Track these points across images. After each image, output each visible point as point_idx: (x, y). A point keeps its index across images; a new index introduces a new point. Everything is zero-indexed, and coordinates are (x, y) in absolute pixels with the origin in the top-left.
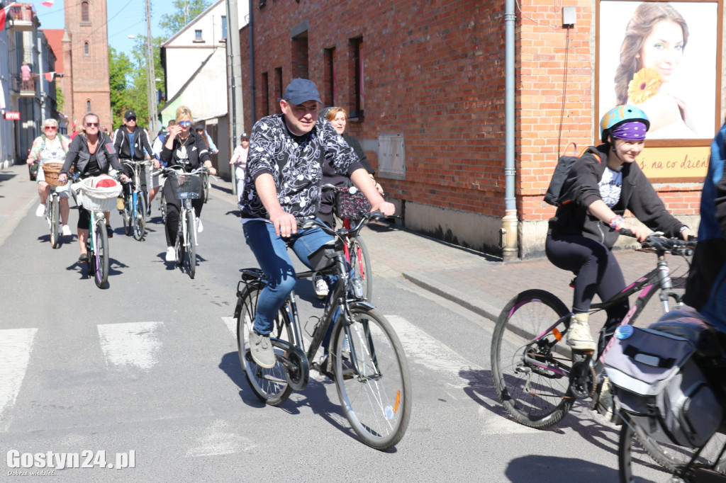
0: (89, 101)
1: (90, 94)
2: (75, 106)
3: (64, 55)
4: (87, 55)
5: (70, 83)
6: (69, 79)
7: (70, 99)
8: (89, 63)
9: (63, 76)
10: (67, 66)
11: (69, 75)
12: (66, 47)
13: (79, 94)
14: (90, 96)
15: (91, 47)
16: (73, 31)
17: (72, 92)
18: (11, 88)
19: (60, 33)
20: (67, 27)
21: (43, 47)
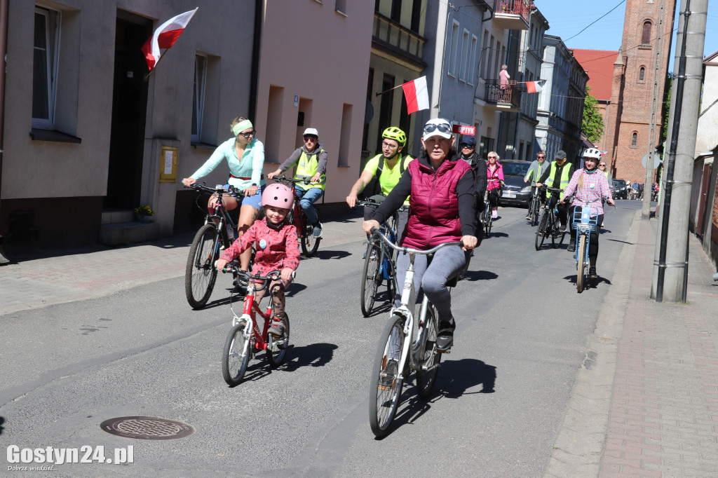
0: (635, 134)
1: (639, 126)
2: (619, 138)
3: (614, 80)
4: (641, 81)
5: (616, 112)
6: (616, 107)
7: (614, 129)
8: (642, 91)
9: (609, 103)
10: (616, 92)
11: (617, 102)
12: (618, 71)
13: (626, 124)
14: (637, 128)
15: (647, 71)
16: (630, 54)
17: (619, 122)
18: (483, 97)
19: (614, 54)
20: (623, 50)
21: (561, 60)
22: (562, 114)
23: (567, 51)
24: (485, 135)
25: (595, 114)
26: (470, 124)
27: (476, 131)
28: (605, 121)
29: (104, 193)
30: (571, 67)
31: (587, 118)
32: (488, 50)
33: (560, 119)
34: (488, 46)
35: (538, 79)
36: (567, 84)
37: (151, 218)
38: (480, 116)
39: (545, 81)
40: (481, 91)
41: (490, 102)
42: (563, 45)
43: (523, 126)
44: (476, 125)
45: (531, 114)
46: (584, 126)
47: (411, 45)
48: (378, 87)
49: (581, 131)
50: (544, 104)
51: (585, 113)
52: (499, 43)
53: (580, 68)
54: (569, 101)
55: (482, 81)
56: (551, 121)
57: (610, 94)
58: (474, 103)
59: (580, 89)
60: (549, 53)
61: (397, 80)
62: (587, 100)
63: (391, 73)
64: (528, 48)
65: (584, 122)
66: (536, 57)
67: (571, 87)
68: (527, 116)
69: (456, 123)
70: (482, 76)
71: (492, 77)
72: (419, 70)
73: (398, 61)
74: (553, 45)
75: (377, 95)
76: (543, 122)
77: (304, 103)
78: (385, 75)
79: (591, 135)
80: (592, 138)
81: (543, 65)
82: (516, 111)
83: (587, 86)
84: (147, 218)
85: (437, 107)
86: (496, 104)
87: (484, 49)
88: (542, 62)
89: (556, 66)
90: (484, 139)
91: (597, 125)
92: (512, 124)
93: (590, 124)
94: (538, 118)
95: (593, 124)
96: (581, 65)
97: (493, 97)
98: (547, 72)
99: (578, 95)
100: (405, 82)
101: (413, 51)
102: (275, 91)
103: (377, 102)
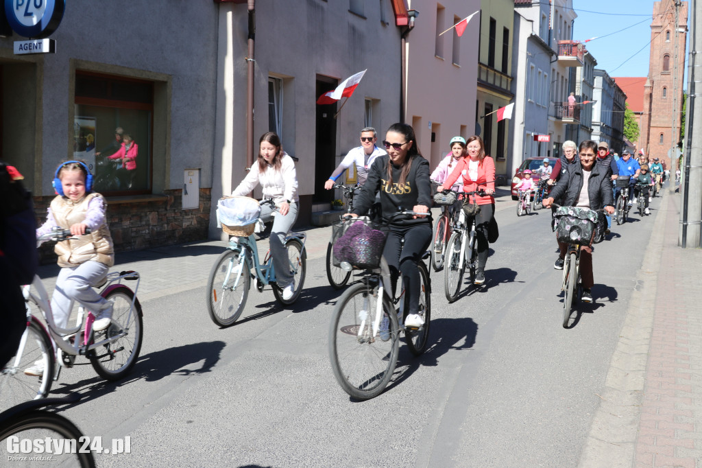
0: (662, 135)
2: (650, 138)
3: (645, 96)
4: (664, 97)
5: (648, 120)
6: (647, 116)
7: (647, 132)
8: (665, 104)
9: (642, 113)
10: (647, 106)
11: (648, 113)
12: (647, 91)
13: (655, 129)
14: (663, 130)
15: (668, 90)
16: (655, 79)
17: (649, 126)
18: (554, 114)
19: (644, 80)
20: (650, 75)
21: (607, 85)
22: (609, 124)
23: (610, 79)
24: (556, 141)
25: (633, 122)
26: (545, 133)
27: (550, 139)
28: (640, 127)
29: (313, 193)
30: (614, 90)
31: (627, 125)
32: (555, 82)
33: (608, 127)
34: (556, 79)
35: (591, 100)
36: (611, 102)
37: (342, 207)
38: (552, 128)
39: (596, 101)
40: (552, 111)
41: (559, 118)
42: (608, 76)
43: (582, 134)
44: (550, 134)
45: (587, 125)
46: (625, 131)
47: (503, 82)
48: (482, 112)
49: (623, 135)
50: (596, 116)
51: (626, 122)
52: (562, 77)
53: (620, 91)
54: (614, 114)
55: (552, 104)
56: (602, 128)
57: (642, 108)
58: (548, 119)
59: (621, 105)
60: (598, 82)
61: (494, 107)
62: (626, 113)
63: (490, 103)
64: (583, 79)
65: (625, 128)
66: (589, 85)
67: (615, 104)
68: (585, 127)
69: (536, 134)
70: (552, 101)
71: (559, 101)
72: (509, 99)
73: (495, 94)
74: (600, 76)
75: (481, 118)
76: (596, 130)
77: (435, 126)
78: (486, 104)
79: (631, 137)
80: (632, 139)
81: (594, 90)
82: (577, 123)
83: (626, 102)
84: (339, 207)
85: (523, 123)
86: (561, 119)
87: (553, 82)
88: (594, 88)
89: (603, 91)
90: (555, 143)
91: (634, 130)
92: (575, 132)
93: (631, 129)
94: (593, 127)
95: (632, 130)
96: (622, 89)
97: (559, 115)
98: (597, 95)
99: (620, 109)
100: (500, 108)
101: (504, 86)
102: (415, 119)
103: (482, 123)
